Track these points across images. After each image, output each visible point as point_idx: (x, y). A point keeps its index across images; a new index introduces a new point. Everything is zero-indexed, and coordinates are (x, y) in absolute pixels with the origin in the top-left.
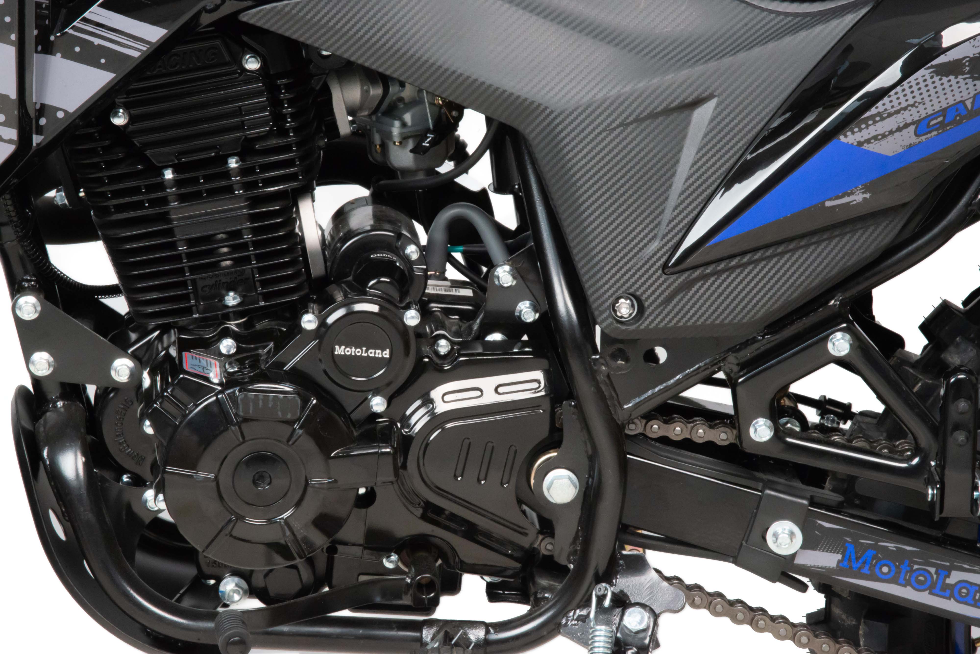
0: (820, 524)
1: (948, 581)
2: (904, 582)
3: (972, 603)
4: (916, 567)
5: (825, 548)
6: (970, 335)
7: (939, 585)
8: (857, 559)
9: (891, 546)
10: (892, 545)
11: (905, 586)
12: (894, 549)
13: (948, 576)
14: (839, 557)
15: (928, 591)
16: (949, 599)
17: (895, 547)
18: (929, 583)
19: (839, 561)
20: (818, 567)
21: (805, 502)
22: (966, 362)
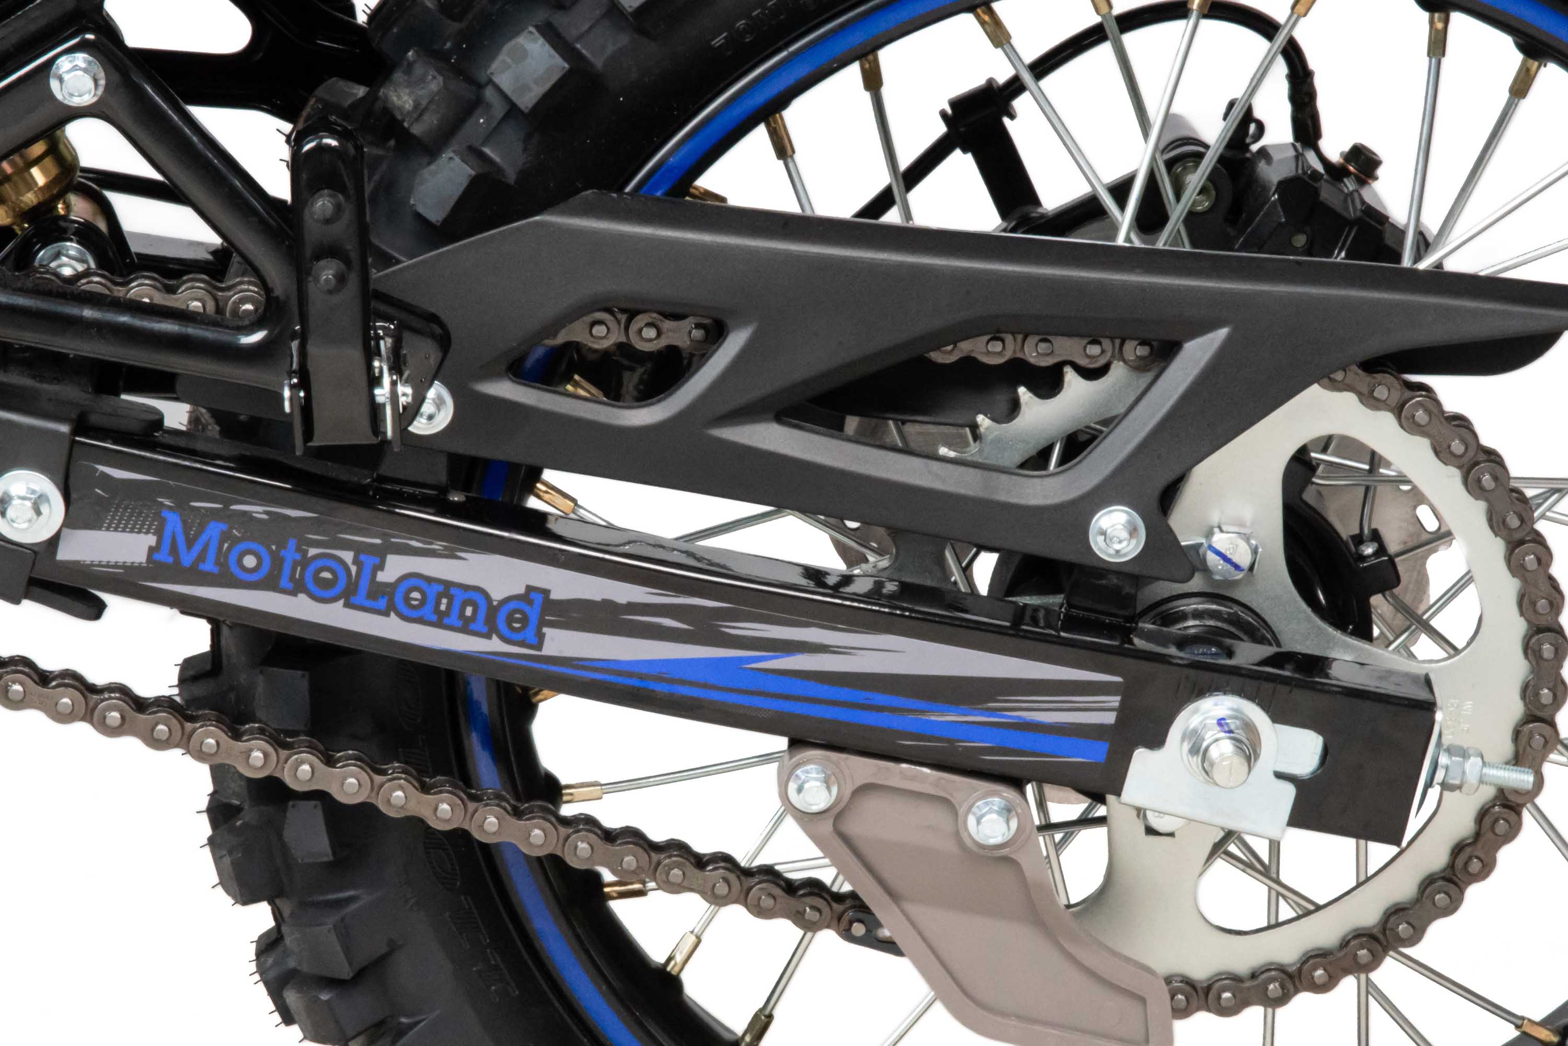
0: (103, 474)
1: (382, 577)
2: (290, 586)
3: (434, 618)
4: (312, 552)
5: (119, 523)
6: (445, 44)
7: (364, 585)
8: (190, 543)
9: (258, 510)
10: (260, 509)
11: (293, 593)
12: (265, 517)
13: (381, 567)
14: (151, 540)
15: (342, 602)
16: (387, 614)
17: (266, 513)
18: (342, 584)
19: (151, 550)
20: (108, 565)
21: (64, 428)
22: (424, 103)
